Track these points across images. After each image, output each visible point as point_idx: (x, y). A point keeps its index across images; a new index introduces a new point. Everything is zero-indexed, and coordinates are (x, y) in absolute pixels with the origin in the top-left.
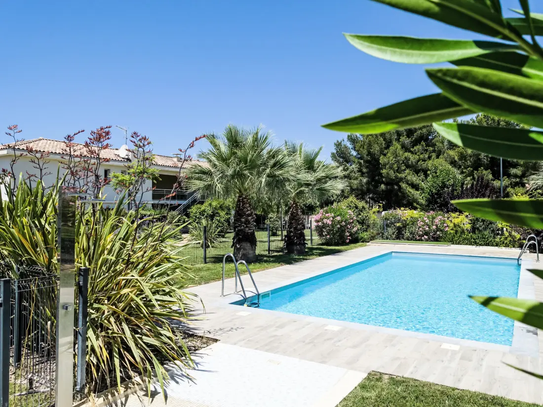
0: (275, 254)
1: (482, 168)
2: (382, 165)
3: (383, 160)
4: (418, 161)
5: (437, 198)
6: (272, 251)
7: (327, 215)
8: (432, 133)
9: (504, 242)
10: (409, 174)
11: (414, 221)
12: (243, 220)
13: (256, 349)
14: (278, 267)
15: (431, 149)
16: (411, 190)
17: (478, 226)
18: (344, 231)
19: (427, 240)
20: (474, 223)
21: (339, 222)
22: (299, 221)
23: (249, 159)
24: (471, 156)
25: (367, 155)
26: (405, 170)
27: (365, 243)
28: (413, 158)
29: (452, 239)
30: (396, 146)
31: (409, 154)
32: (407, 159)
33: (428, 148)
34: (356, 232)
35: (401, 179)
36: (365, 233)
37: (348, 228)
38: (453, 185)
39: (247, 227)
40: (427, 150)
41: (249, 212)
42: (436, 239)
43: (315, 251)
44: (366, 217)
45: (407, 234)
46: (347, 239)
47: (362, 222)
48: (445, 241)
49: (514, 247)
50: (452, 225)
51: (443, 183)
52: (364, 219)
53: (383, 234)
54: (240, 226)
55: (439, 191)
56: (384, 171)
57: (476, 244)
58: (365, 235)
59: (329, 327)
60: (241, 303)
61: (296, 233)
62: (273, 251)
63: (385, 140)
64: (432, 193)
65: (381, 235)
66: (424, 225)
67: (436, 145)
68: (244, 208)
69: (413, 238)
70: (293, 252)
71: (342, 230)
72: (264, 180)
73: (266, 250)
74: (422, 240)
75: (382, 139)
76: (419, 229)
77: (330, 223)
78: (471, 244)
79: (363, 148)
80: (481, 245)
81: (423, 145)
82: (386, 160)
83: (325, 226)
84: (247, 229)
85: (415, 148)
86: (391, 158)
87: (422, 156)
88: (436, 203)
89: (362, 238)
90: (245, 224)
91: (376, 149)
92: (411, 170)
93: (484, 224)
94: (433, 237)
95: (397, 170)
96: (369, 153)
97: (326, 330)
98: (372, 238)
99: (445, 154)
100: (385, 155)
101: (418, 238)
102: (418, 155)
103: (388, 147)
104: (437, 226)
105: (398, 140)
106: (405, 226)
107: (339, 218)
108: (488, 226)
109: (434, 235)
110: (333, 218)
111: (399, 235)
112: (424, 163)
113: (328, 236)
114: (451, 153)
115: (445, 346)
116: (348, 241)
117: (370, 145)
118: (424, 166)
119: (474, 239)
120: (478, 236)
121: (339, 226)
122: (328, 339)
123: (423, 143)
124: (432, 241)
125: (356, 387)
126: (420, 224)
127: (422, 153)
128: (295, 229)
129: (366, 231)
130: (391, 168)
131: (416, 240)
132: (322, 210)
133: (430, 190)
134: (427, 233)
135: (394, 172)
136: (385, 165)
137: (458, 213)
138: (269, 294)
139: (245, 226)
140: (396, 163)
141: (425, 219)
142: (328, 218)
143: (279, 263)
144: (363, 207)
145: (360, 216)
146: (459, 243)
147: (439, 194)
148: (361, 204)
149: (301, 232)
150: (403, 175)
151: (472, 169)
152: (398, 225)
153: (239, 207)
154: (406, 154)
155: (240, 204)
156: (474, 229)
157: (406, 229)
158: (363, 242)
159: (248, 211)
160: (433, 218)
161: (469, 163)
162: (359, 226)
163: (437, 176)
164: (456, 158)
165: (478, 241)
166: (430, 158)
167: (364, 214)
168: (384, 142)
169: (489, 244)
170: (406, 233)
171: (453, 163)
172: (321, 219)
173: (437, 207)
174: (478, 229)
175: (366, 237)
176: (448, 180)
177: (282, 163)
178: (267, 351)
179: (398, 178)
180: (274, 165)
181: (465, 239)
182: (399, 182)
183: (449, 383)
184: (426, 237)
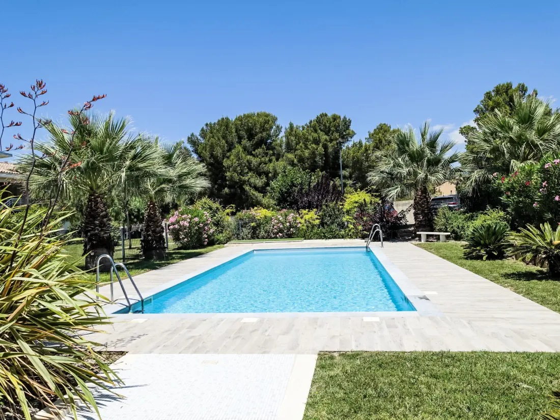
0: (132, 261)
1: (318, 169)
2: (225, 168)
3: (226, 163)
4: (260, 164)
5: (287, 197)
6: (126, 259)
7: (183, 217)
8: (270, 136)
9: (348, 235)
10: (252, 177)
11: (267, 220)
12: (97, 222)
13: (180, 353)
14: (143, 273)
15: (271, 152)
16: (254, 193)
17: (326, 220)
18: (201, 234)
19: (281, 238)
20: (322, 219)
21: (197, 224)
22: (158, 223)
23: (105, 149)
24: (308, 159)
25: (210, 158)
26: (247, 173)
27: (221, 245)
28: (255, 161)
29: (305, 235)
30: (239, 148)
31: (251, 157)
32: (249, 162)
33: (268, 151)
34: (213, 234)
35: (244, 181)
36: (221, 235)
37: (205, 230)
38: (301, 184)
39: (102, 230)
40: (267, 153)
41: (104, 213)
42: (290, 236)
43: (174, 256)
44: (221, 218)
45: (263, 233)
46: (204, 242)
47: (217, 224)
48: (298, 237)
49: (357, 238)
50: (303, 221)
51: (292, 182)
52: (219, 221)
53: (239, 234)
54: (93, 229)
55: (288, 189)
56: (228, 174)
57: (326, 237)
58: (221, 237)
59: (246, 320)
60: (126, 311)
61: (155, 236)
62: (128, 259)
63: (227, 142)
64: (282, 192)
65: (237, 236)
66: (278, 223)
67: (275, 148)
68: (98, 208)
69: (269, 236)
70: (152, 258)
71: (200, 232)
72: (123, 175)
73: (120, 259)
74: (277, 238)
75: (224, 141)
76: (273, 227)
77: (188, 225)
78: (321, 238)
79: (206, 150)
80: (329, 238)
81: (263, 148)
82: (229, 163)
83: (182, 228)
84: (103, 233)
85: (256, 151)
86: (234, 161)
87: (263, 159)
88: (287, 201)
89: (218, 240)
90: (100, 227)
91: (218, 152)
92: (254, 173)
93: (331, 218)
94: (286, 234)
95: (240, 173)
96: (212, 156)
97: (245, 323)
98: (228, 240)
99: (284, 158)
100: (228, 158)
101: (273, 236)
102: (260, 158)
103: (230, 150)
104: (290, 222)
105: (239, 143)
106: (259, 225)
107: (197, 219)
108: (334, 220)
109: (288, 232)
110: (190, 219)
111: (255, 235)
112: (265, 166)
113: (186, 239)
114: (291, 156)
115: (366, 319)
116: (206, 243)
117: (212, 147)
118: (266, 169)
119: (323, 233)
120: (327, 231)
121: (196, 228)
122: (253, 331)
123: (263, 146)
124: (286, 238)
125: (315, 369)
126: (274, 222)
127: (263, 157)
128: (154, 231)
129: (222, 232)
130: (235, 171)
131: (271, 238)
132: (177, 212)
133: (280, 189)
134: (281, 231)
135: (238, 175)
136: (229, 168)
137: (307, 210)
138: (151, 299)
139: (100, 229)
140: (239, 166)
141: (279, 217)
142: (184, 220)
143: (142, 269)
144: (217, 208)
145: (215, 218)
146: (310, 238)
147: (289, 193)
148: (215, 205)
149: (161, 234)
150: (247, 178)
151: (309, 171)
152: (252, 224)
153: (91, 208)
154: (249, 157)
155: (92, 204)
156: (322, 224)
157: (260, 229)
158: (219, 244)
159: (102, 211)
160: (286, 216)
161: (307, 165)
162: (215, 228)
163: (286, 175)
164: (295, 161)
165: (326, 235)
166: (270, 161)
167: (219, 215)
168: (226, 145)
169: (336, 236)
170: (260, 232)
171: (292, 164)
172: (178, 222)
173: (288, 205)
174: (326, 223)
175: (222, 238)
176: (296, 179)
177: (143, 155)
178: (195, 352)
179: (241, 181)
180: (135, 157)
181: (316, 233)
182: (243, 184)
183: (395, 348)
184: (281, 234)
